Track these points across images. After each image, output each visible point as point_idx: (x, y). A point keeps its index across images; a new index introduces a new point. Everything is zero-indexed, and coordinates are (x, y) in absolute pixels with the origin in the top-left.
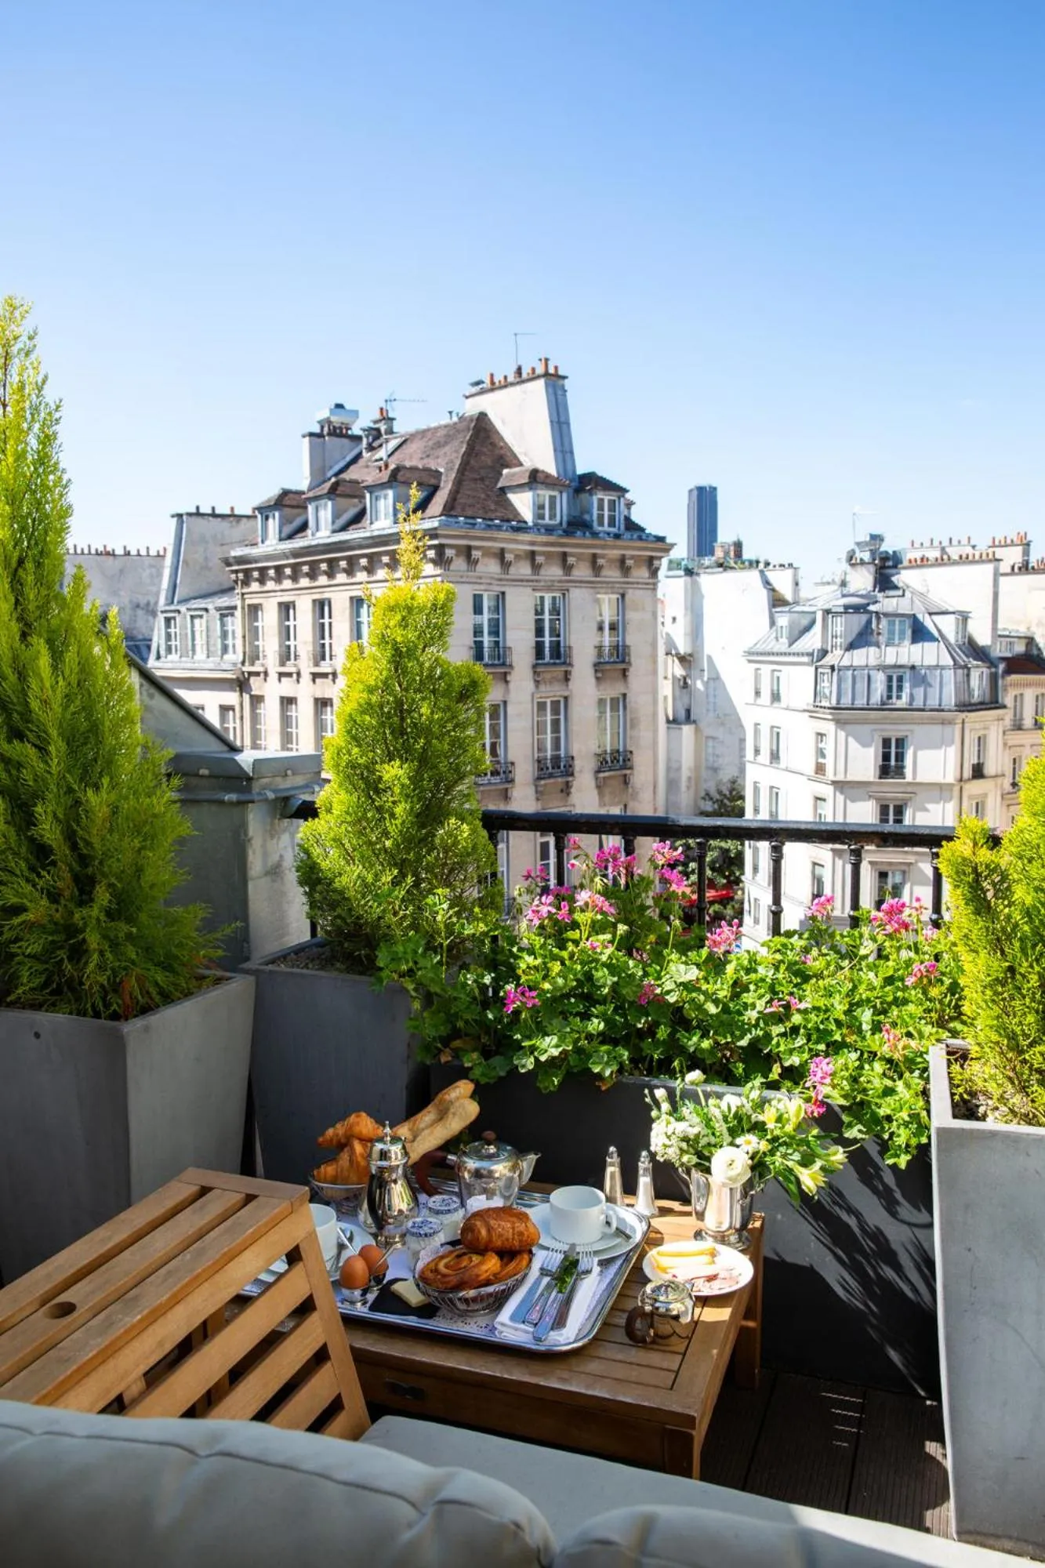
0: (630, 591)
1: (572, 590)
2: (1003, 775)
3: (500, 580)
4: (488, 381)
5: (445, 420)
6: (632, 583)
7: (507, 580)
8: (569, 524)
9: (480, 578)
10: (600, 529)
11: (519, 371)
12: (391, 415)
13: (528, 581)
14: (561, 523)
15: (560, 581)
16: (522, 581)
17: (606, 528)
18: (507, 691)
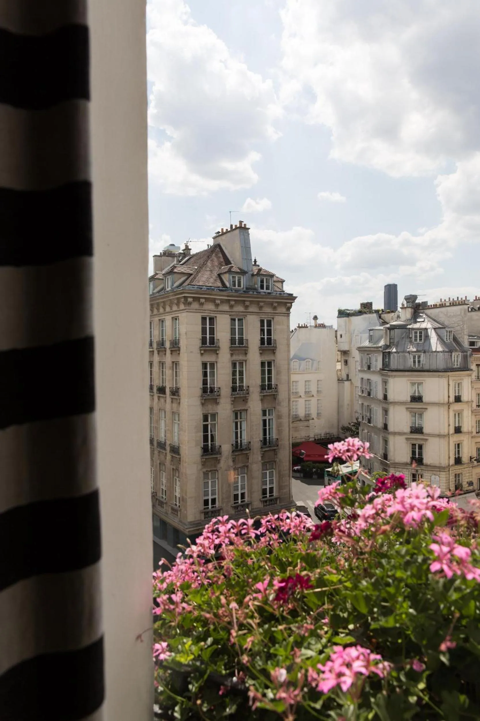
0: (276, 317)
1: (248, 316)
2: (472, 401)
3: (214, 311)
4: (220, 231)
5: (206, 248)
6: (277, 313)
7: (217, 311)
8: (247, 289)
9: (205, 310)
10: (262, 290)
11: (231, 226)
12: (189, 248)
13: (227, 312)
14: (243, 288)
15: (242, 312)
16: (224, 312)
17: (265, 290)
18: (217, 357)
